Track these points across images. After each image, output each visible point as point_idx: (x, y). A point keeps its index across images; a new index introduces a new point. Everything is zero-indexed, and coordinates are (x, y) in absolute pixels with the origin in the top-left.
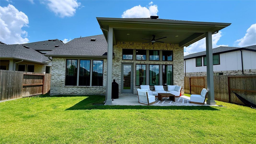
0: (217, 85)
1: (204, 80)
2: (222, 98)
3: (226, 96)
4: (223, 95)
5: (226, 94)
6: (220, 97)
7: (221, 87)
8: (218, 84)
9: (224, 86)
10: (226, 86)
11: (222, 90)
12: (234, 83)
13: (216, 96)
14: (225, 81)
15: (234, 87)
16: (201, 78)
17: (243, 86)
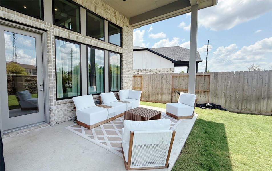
0: (158, 85)
1: (142, 79)
2: (163, 99)
3: (168, 97)
4: (164, 97)
5: (168, 95)
6: (161, 99)
7: (163, 87)
8: (160, 84)
9: (167, 86)
10: (169, 86)
11: (164, 91)
12: (177, 82)
13: (156, 98)
14: (168, 80)
15: (177, 87)
16: (137, 76)
17: (186, 85)
